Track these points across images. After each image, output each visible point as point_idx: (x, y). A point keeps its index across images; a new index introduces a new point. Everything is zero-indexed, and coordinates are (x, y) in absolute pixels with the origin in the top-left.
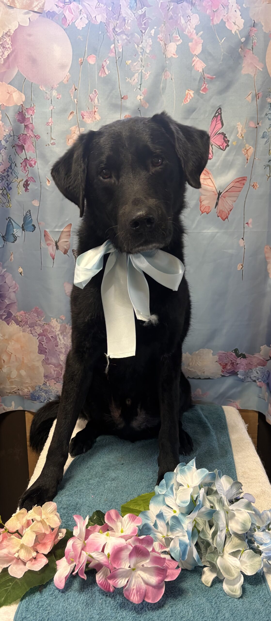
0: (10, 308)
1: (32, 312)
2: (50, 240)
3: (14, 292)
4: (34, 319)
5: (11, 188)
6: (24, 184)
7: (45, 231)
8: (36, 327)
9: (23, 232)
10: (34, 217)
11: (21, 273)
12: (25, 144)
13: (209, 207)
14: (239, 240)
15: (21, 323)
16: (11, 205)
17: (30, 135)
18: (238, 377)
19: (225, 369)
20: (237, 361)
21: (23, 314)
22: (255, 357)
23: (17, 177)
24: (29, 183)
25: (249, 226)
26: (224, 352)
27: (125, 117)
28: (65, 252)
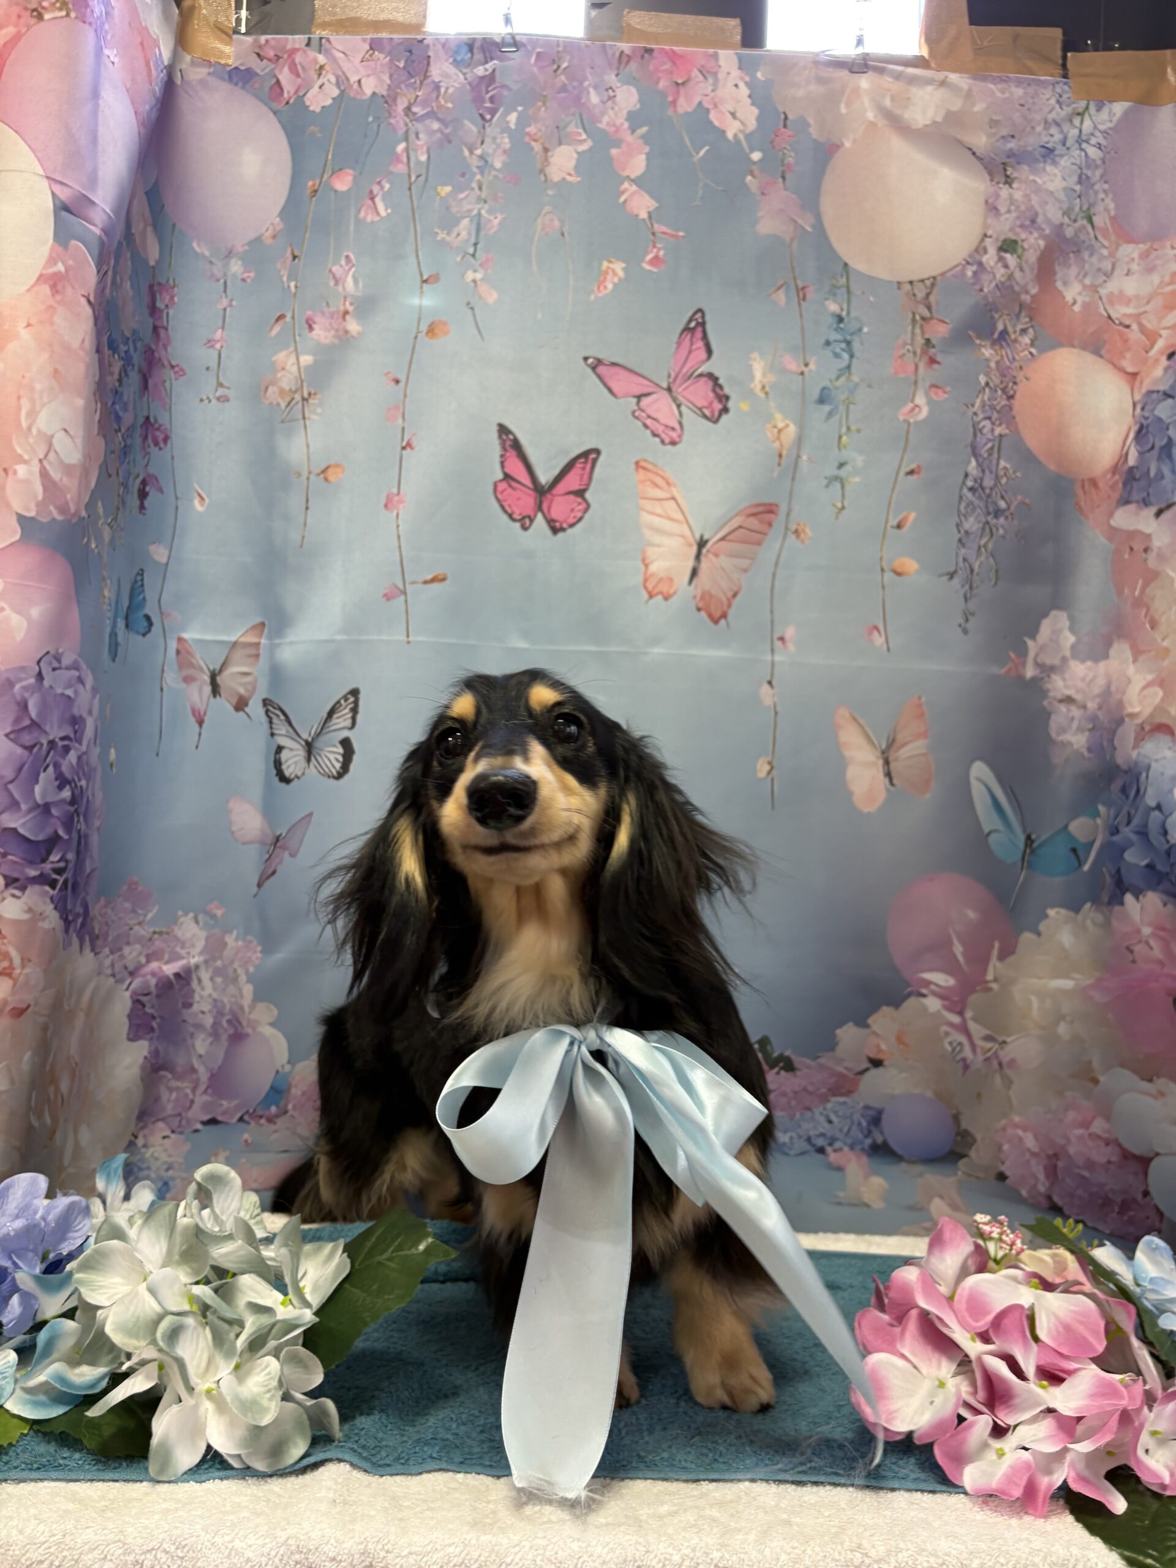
2: (192, 666)
13: (671, 579)
14: (759, 686)
22: (821, 1066)
25: (786, 648)
27: (430, 326)
28: (241, 705)
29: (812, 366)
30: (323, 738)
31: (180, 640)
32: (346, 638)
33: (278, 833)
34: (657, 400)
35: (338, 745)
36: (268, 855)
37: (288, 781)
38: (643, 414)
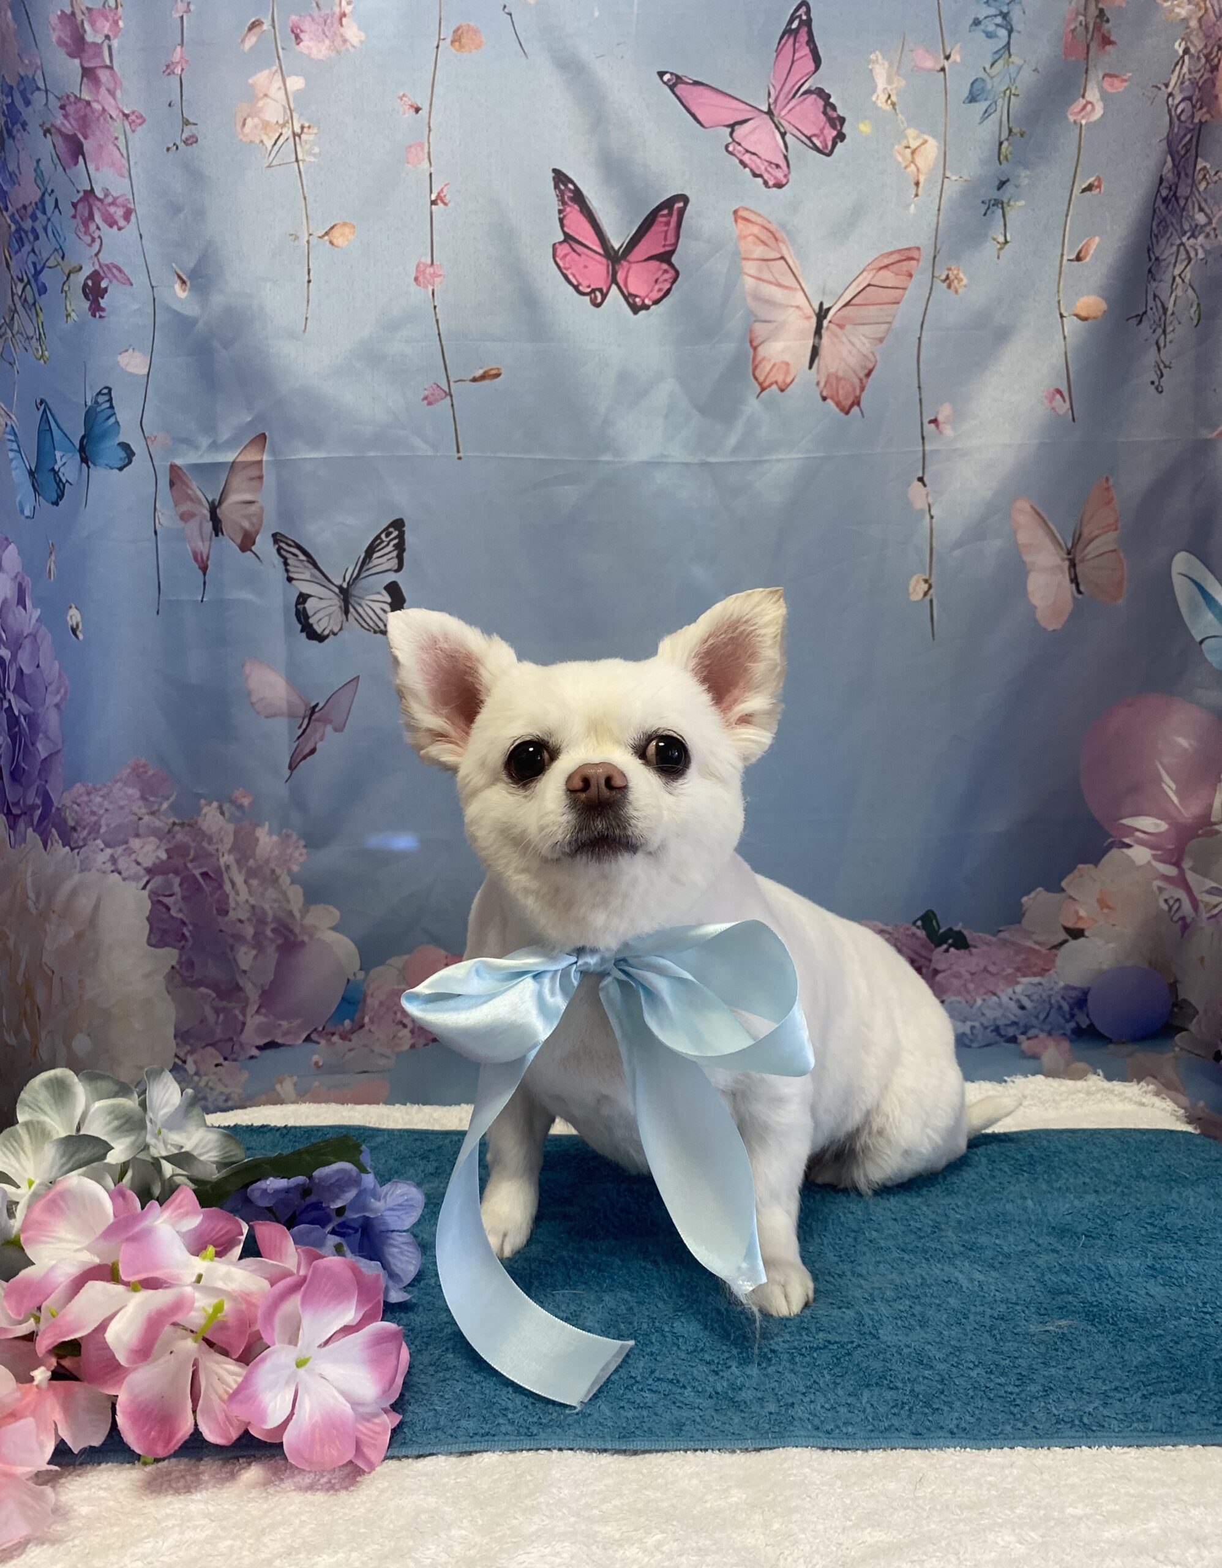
1: (119, 784)
2: (189, 498)
4: (127, 810)
6: (85, 287)
8: (135, 843)
9: (84, 466)
10: (126, 415)
11: (74, 631)
12: (87, 137)
13: (787, 364)
14: (908, 484)
15: (75, 836)
17: (105, 109)
20: (934, 958)
21: (81, 795)
22: (1004, 941)
24: (103, 285)
25: (939, 432)
27: (455, 32)
28: (247, 543)
29: (956, 57)
30: (362, 583)
31: (173, 468)
32: (379, 454)
33: (313, 704)
34: (755, 128)
35: (385, 593)
36: (301, 731)
37: (321, 638)
38: (739, 148)
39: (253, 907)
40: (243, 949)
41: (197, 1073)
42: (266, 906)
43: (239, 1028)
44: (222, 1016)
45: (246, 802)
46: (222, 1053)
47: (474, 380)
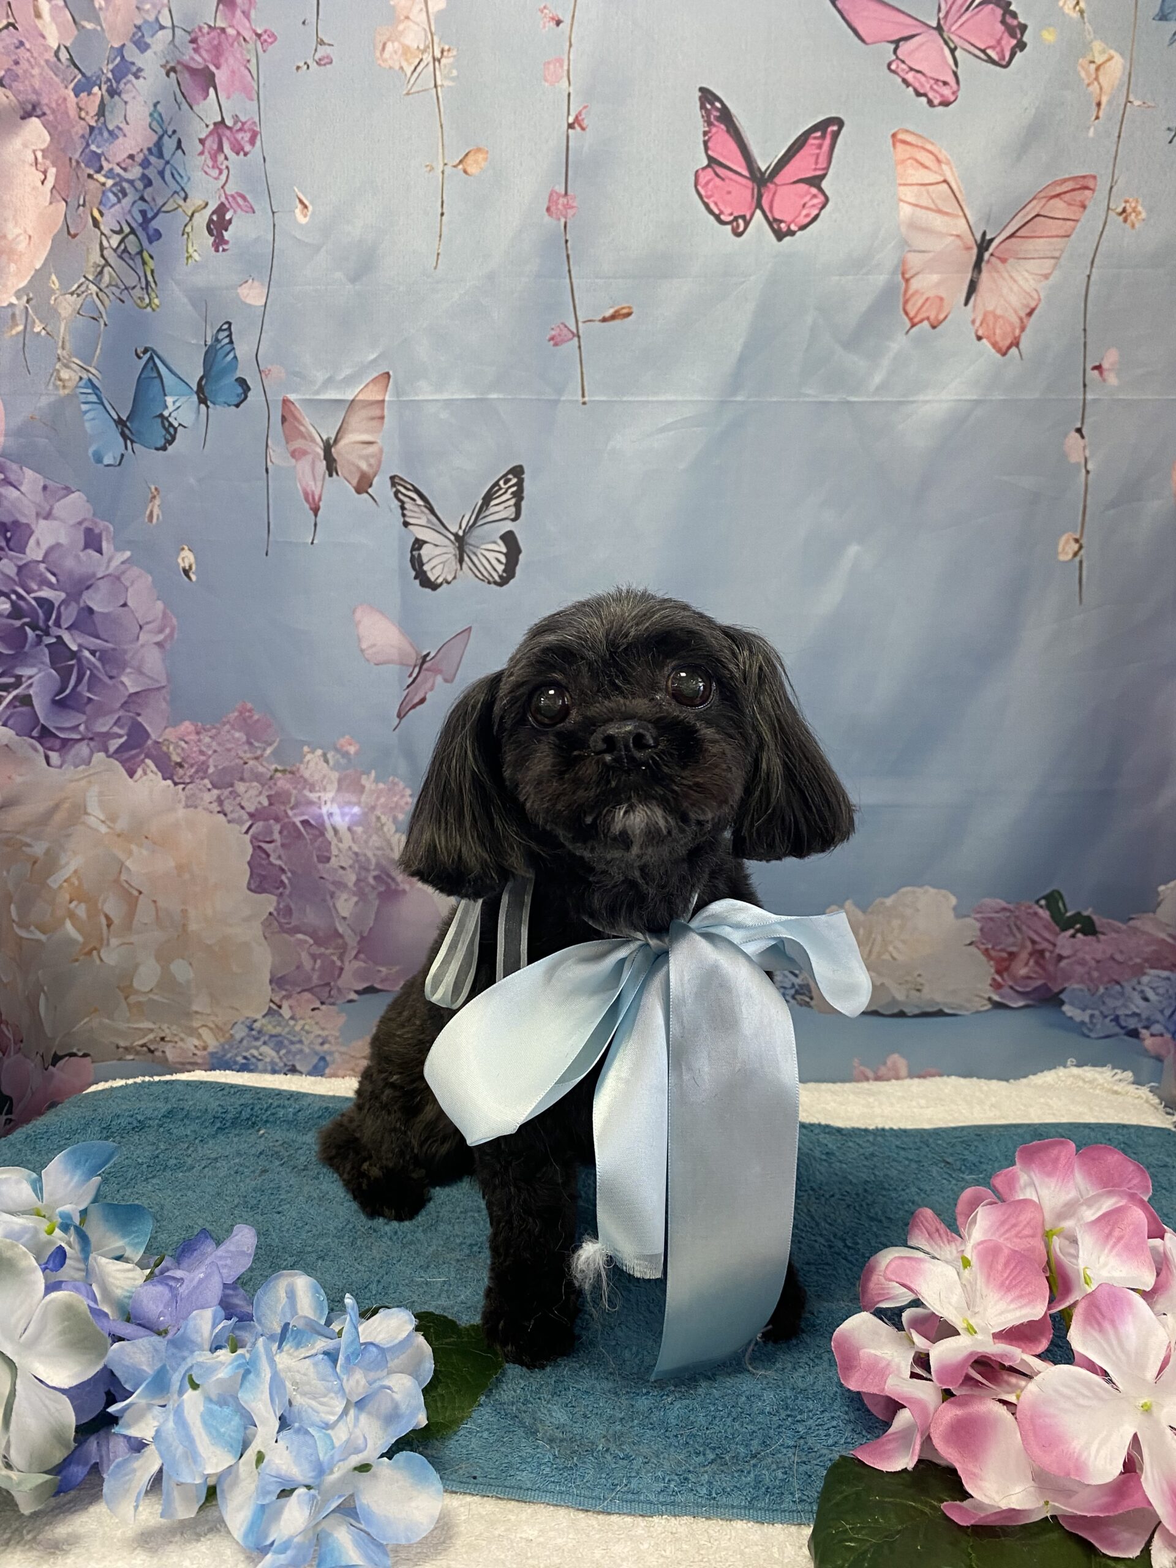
0: (139, 711)
1: (227, 727)
2: (303, 437)
3: (159, 644)
4: (233, 753)
5: (158, 235)
6: (211, 220)
7: (286, 402)
8: (241, 787)
9: (203, 406)
10: (243, 349)
11: (186, 572)
12: (218, 68)
13: (941, 299)
14: (1066, 435)
15: (181, 771)
16: (156, 301)
17: (239, 33)
18: (1064, 1013)
19: (1005, 975)
20: (1059, 943)
21: (189, 734)
22: (1135, 930)
23: (182, 194)
24: (228, 217)
25: (1104, 380)
26: (1004, 904)
28: (363, 485)
30: (477, 532)
32: (501, 396)
33: (425, 653)
34: (922, 45)
35: (500, 542)
36: (411, 680)
37: (434, 586)
38: (903, 66)
39: (356, 854)
40: (344, 896)
41: (292, 1018)
42: (370, 854)
43: (337, 973)
44: (319, 961)
45: (352, 750)
46: (319, 999)
47: (604, 320)
